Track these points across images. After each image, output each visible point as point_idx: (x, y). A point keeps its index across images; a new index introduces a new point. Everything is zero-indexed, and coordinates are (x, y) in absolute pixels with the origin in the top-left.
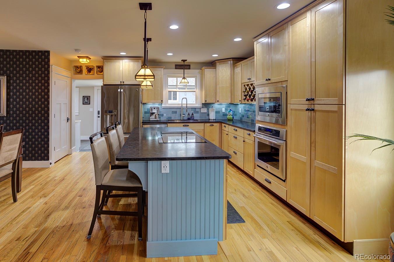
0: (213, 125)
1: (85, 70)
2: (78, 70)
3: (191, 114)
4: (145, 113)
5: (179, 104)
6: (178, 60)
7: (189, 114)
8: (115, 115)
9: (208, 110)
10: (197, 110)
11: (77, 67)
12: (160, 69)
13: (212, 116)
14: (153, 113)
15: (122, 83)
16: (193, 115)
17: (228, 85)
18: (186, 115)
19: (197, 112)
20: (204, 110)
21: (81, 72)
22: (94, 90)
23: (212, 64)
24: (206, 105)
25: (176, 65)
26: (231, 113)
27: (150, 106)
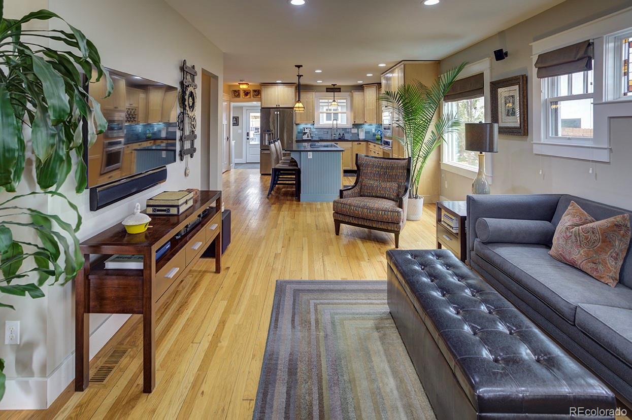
0: (360, 144)
1: (242, 94)
2: (236, 94)
3: (341, 134)
4: (299, 133)
5: (330, 125)
6: (329, 84)
7: (340, 134)
8: (273, 134)
9: (358, 130)
10: (347, 130)
11: (235, 91)
12: (312, 93)
13: (362, 136)
14: (305, 133)
15: (278, 107)
16: (343, 135)
17: (374, 107)
18: (337, 135)
19: (348, 133)
20: (355, 131)
21: (238, 96)
22: (243, 110)
23: (360, 88)
24: (356, 126)
25: (327, 88)
26: (379, 133)
27: (302, 126)
